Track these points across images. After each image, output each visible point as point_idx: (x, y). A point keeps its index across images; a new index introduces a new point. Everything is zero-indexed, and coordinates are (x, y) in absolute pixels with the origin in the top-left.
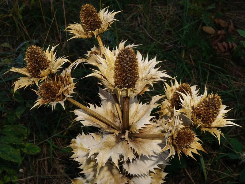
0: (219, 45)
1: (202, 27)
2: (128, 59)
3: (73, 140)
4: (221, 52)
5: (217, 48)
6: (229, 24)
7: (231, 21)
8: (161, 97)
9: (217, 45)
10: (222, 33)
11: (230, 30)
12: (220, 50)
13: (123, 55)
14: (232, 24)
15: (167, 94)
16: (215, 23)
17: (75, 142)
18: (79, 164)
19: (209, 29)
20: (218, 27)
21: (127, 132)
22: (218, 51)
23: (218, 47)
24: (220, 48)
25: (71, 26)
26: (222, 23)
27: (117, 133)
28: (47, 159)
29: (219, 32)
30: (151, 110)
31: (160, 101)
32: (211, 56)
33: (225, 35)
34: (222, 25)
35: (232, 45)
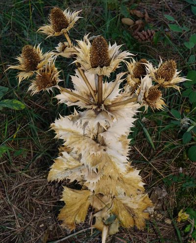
0: (139, 34)
1: (121, 20)
2: (102, 45)
3: (52, 124)
4: (142, 41)
5: (137, 37)
6: (144, 14)
7: (145, 10)
8: (124, 73)
9: (137, 35)
10: (140, 23)
11: (146, 19)
12: (141, 39)
13: (98, 43)
14: (146, 13)
15: (129, 70)
16: (131, 14)
17: (54, 126)
18: (64, 141)
19: (128, 21)
20: (135, 18)
21: (103, 105)
22: (139, 39)
23: (139, 36)
24: (141, 37)
25: (42, 28)
26: (138, 13)
27: (94, 107)
28: (4, 164)
29: (137, 22)
30: (119, 85)
31: (125, 77)
32: (135, 45)
33: (142, 24)
34: (139, 15)
35: (151, 33)
